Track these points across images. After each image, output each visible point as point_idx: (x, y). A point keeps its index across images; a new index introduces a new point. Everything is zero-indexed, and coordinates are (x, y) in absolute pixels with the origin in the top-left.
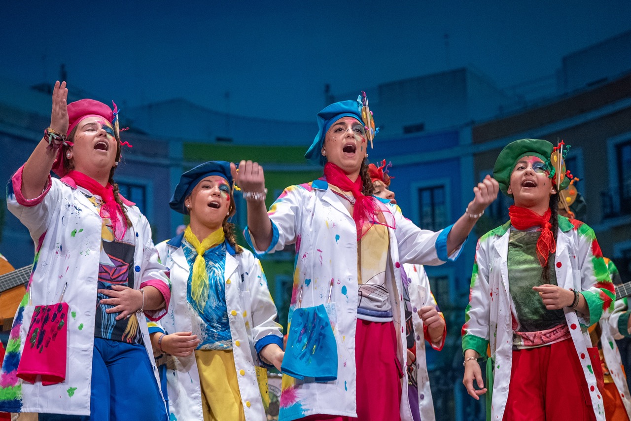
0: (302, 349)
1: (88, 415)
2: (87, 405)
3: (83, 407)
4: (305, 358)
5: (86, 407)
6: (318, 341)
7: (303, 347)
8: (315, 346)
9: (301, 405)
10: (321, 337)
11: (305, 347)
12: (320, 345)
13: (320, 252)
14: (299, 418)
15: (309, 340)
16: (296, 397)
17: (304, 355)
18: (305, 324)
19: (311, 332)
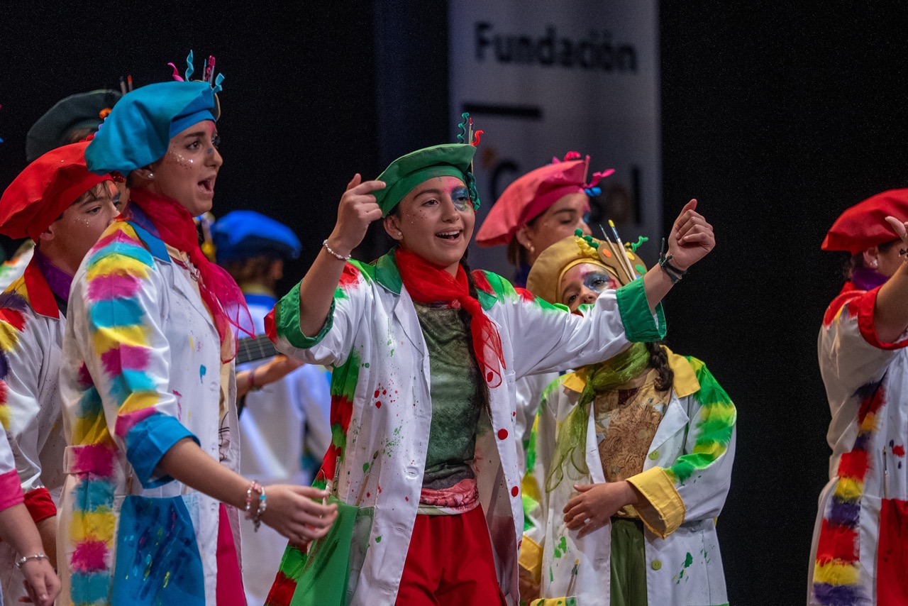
0: (143, 576)
4: (149, 595)
6: (175, 565)
7: (145, 573)
8: (168, 574)
10: (183, 560)
12: (178, 572)
13: (176, 396)
15: (155, 562)
17: (147, 590)
18: (148, 528)
19: (162, 547)
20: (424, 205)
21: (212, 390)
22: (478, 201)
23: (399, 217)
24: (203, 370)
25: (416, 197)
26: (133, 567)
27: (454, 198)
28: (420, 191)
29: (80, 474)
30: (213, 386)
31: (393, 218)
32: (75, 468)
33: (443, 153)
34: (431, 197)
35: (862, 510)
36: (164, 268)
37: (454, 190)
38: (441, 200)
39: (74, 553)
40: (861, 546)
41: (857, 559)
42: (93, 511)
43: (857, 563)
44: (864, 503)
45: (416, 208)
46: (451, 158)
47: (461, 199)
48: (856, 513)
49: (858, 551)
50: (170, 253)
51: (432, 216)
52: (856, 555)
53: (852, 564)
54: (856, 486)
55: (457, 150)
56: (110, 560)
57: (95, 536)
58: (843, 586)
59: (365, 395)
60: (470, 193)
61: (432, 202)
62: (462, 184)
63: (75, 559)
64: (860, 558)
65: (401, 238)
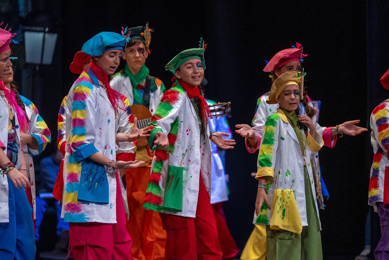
0: (89, 184)
1: (7, 222)
2: (7, 217)
3: (4, 217)
4: (90, 190)
5: (6, 218)
6: (99, 181)
7: (89, 183)
8: (97, 184)
9: (85, 215)
10: (101, 179)
11: (91, 183)
12: (100, 183)
13: (100, 130)
14: (83, 222)
15: (93, 180)
16: (82, 210)
17: (90, 188)
18: (91, 169)
19: (95, 175)
20: (188, 68)
21: (112, 127)
22: (205, 67)
23: (180, 72)
24: (109, 121)
25: (185, 65)
26: (85, 181)
27: (197, 65)
28: (186, 63)
29: (69, 152)
30: (112, 126)
31: (178, 71)
32: (68, 150)
33: (194, 52)
34: (190, 65)
35: (380, 171)
36: (98, 89)
37: (197, 63)
38: (193, 66)
39: (68, 176)
40: (380, 183)
41: (378, 187)
42: (74, 164)
43: (378, 188)
44: (380, 169)
45: (185, 69)
46: (197, 53)
47: (200, 66)
48: (378, 173)
49: (379, 184)
50: (99, 83)
51: (190, 72)
52: (378, 186)
53: (377, 189)
54: (378, 164)
55: (199, 51)
56: (79, 178)
57: (74, 171)
58: (374, 196)
59: (182, 131)
60: (203, 64)
61: (190, 67)
62: (200, 61)
63: (68, 178)
64: (379, 186)
65: (180, 78)
